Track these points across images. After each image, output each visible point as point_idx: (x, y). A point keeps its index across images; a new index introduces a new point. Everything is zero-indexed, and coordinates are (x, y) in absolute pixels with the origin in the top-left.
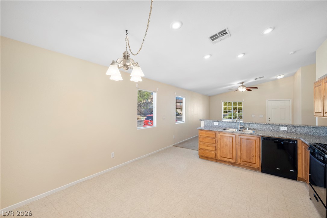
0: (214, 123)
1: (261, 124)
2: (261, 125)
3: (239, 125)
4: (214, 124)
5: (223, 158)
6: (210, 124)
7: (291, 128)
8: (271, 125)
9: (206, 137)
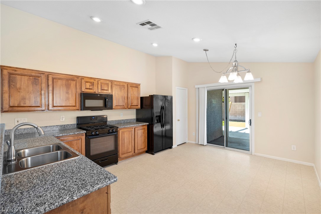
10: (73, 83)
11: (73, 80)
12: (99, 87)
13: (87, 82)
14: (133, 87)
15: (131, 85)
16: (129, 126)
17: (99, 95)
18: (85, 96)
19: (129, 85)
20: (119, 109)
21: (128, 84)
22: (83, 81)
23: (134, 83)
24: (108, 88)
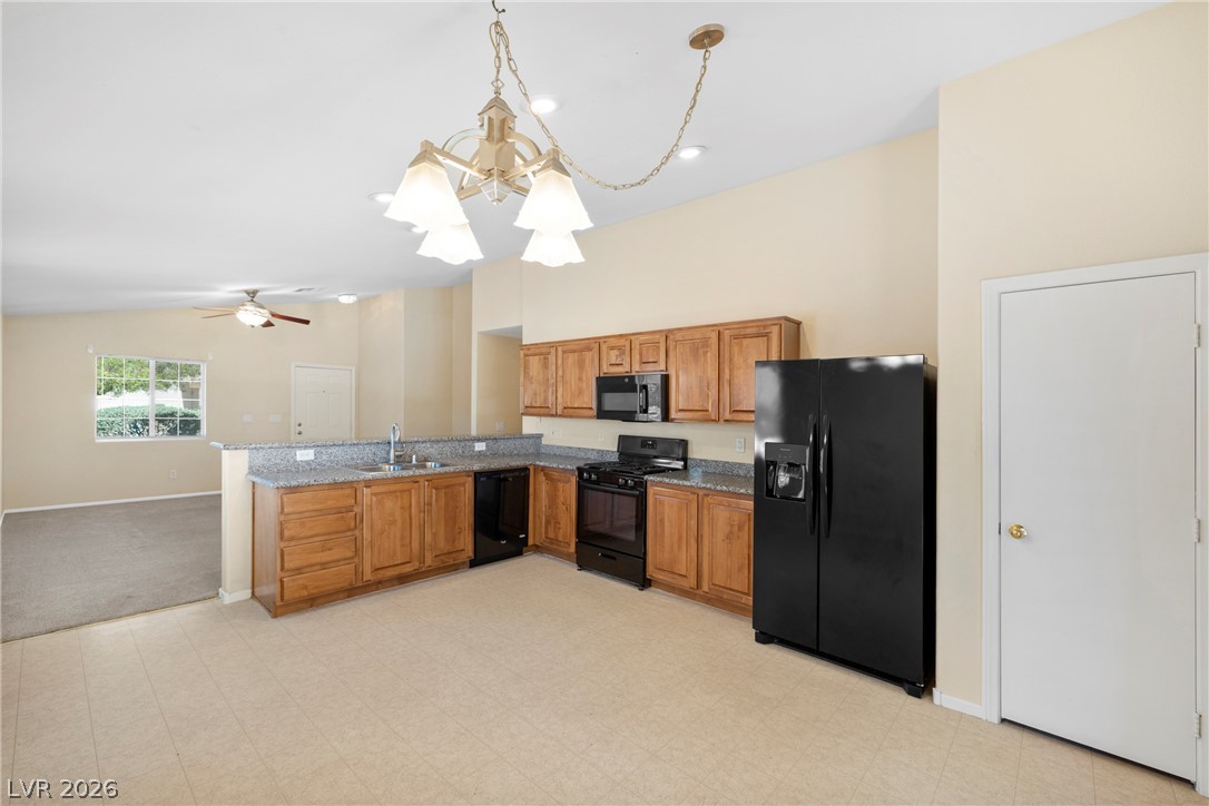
0: (298, 453)
1: (442, 441)
2: (441, 445)
3: (392, 450)
4: (299, 458)
5: (382, 572)
6: (278, 461)
7: (491, 443)
8: (460, 441)
9: (315, 514)
10: (588, 356)
11: (589, 349)
12: (636, 357)
13: (612, 348)
14: (745, 336)
15: (736, 332)
16: (675, 481)
17: (627, 380)
18: (607, 385)
19: (727, 334)
20: (691, 420)
21: (720, 330)
22: (604, 347)
23: (753, 321)
24: (658, 354)
